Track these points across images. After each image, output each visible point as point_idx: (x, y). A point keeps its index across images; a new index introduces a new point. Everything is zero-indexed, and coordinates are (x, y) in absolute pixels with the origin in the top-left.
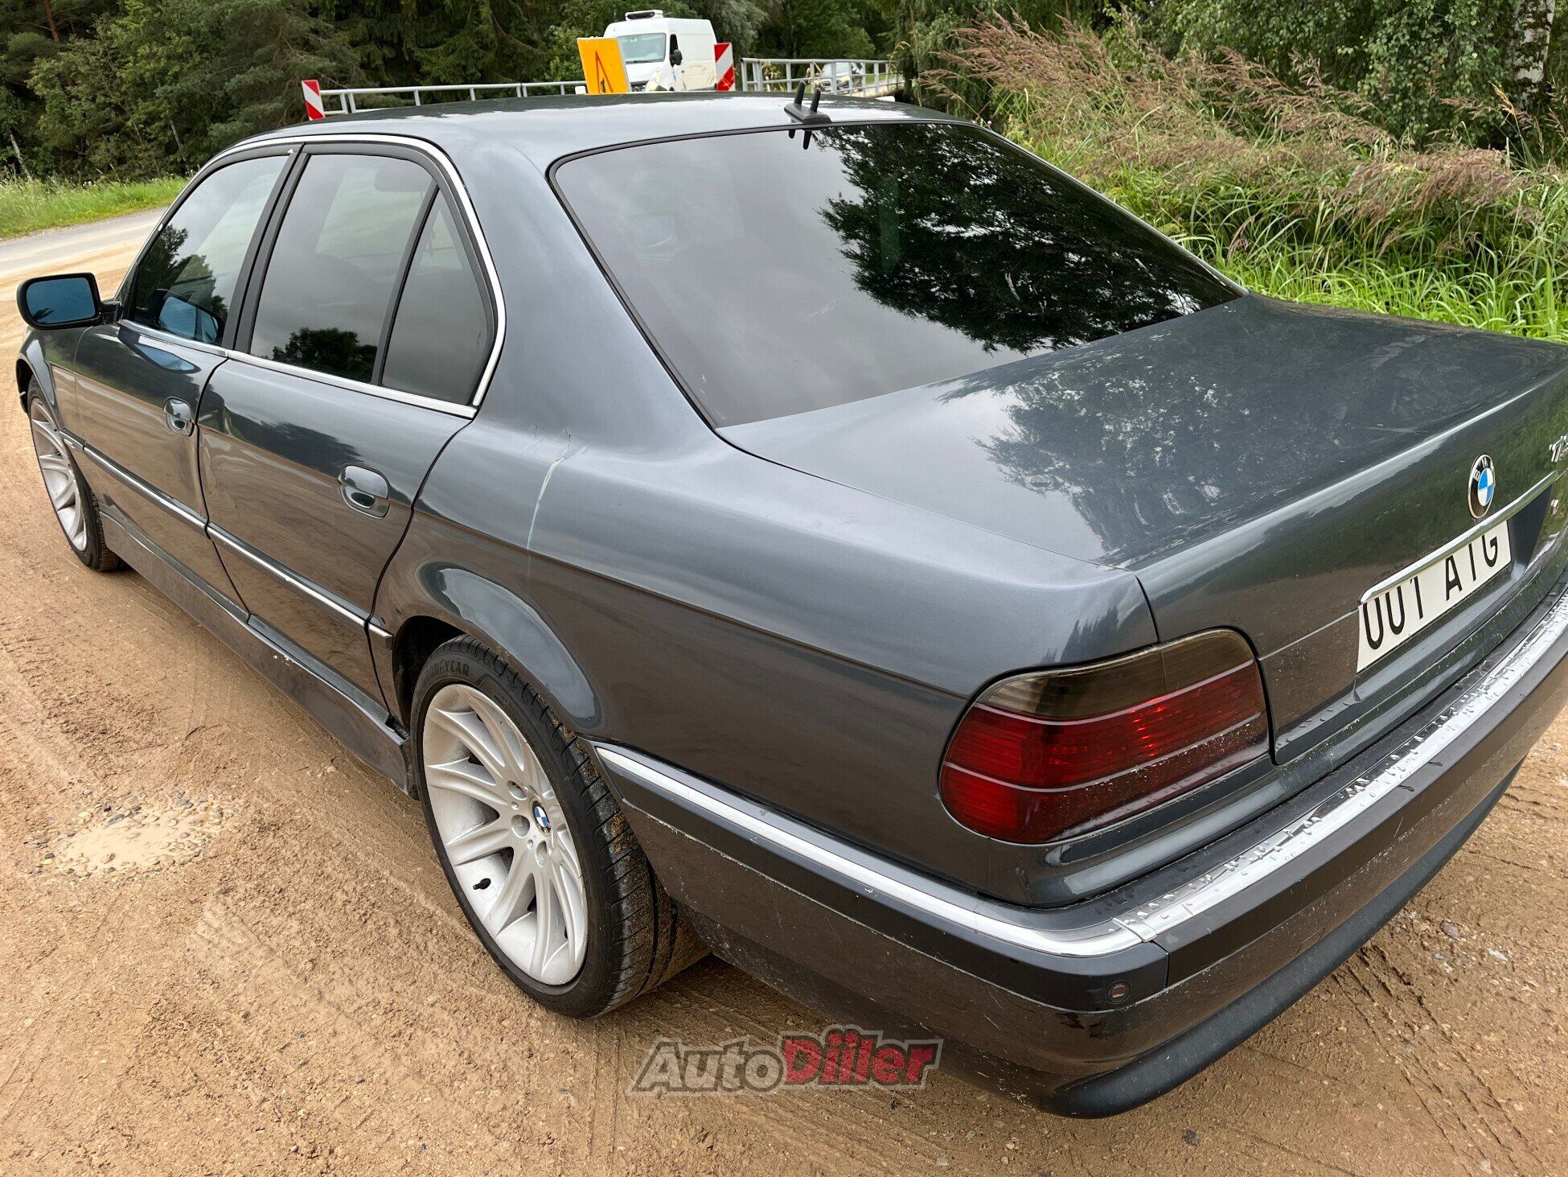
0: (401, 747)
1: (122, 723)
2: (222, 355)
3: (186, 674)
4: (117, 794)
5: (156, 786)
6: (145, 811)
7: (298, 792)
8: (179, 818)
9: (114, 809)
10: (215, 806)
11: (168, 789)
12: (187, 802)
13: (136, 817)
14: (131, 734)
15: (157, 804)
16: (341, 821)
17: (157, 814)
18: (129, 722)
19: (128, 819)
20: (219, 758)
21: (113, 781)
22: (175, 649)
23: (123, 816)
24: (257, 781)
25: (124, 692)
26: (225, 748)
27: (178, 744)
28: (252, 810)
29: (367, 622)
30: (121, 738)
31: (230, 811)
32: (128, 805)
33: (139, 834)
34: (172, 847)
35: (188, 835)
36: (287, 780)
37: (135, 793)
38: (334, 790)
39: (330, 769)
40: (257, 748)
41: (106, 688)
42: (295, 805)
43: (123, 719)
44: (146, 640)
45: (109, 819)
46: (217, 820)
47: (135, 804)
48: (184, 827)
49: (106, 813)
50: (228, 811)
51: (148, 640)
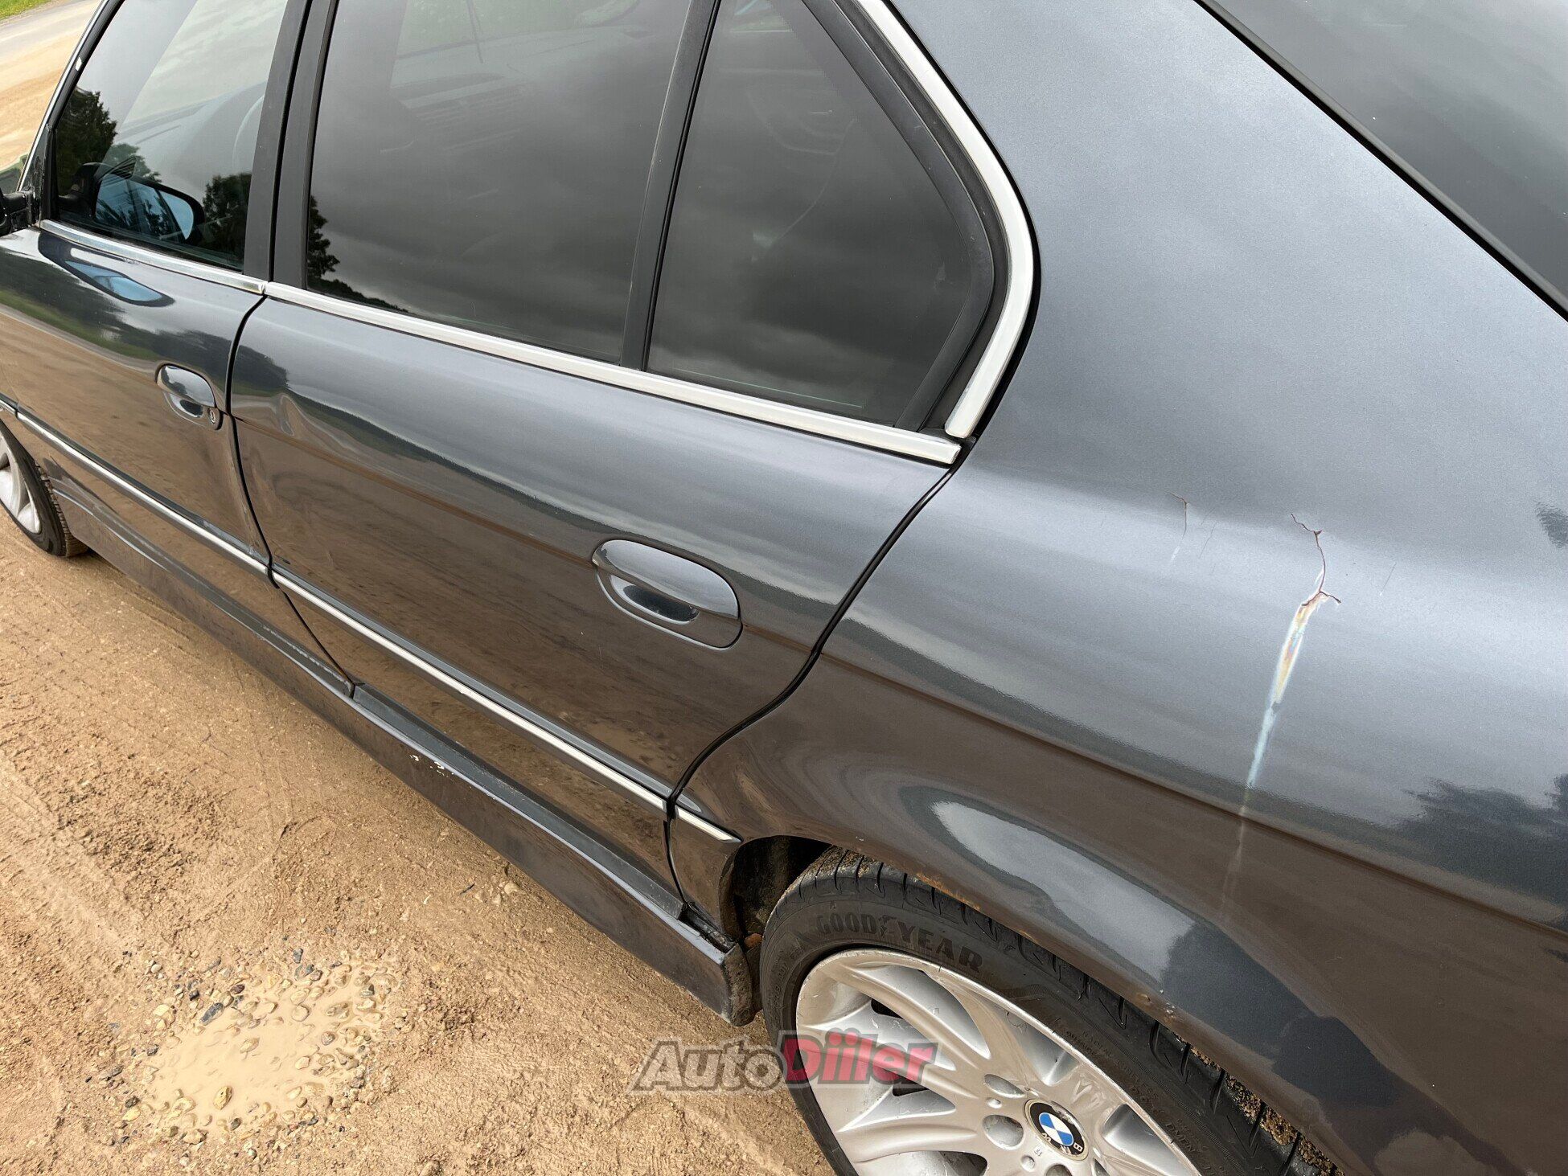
0: (723, 966)
1: (172, 827)
2: (250, 290)
3: (238, 726)
4: (202, 964)
5: (256, 943)
6: (252, 992)
7: (476, 937)
8: (308, 1003)
9: (205, 994)
10: (356, 973)
11: (275, 950)
12: (312, 968)
13: (242, 1005)
14: (189, 848)
15: (268, 978)
16: (566, 996)
17: (272, 995)
18: (182, 824)
19: (229, 1011)
20: (336, 881)
21: (188, 940)
22: (207, 682)
23: (220, 1006)
24: (404, 918)
25: (159, 767)
26: (337, 860)
27: (267, 860)
28: (417, 979)
29: (671, 803)
30: (177, 858)
31: (383, 982)
32: (224, 984)
33: (256, 1042)
34: (315, 1065)
35: (333, 1036)
36: (452, 915)
37: (229, 961)
38: (528, 928)
39: (509, 888)
40: (385, 857)
41: (130, 763)
42: (481, 964)
43: (170, 819)
44: (162, 670)
45: (202, 1014)
46: (369, 1004)
47: (234, 982)
48: (323, 1022)
49: (193, 1005)
50: (380, 982)
51: (165, 669)
